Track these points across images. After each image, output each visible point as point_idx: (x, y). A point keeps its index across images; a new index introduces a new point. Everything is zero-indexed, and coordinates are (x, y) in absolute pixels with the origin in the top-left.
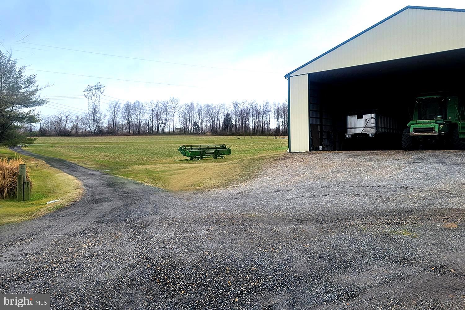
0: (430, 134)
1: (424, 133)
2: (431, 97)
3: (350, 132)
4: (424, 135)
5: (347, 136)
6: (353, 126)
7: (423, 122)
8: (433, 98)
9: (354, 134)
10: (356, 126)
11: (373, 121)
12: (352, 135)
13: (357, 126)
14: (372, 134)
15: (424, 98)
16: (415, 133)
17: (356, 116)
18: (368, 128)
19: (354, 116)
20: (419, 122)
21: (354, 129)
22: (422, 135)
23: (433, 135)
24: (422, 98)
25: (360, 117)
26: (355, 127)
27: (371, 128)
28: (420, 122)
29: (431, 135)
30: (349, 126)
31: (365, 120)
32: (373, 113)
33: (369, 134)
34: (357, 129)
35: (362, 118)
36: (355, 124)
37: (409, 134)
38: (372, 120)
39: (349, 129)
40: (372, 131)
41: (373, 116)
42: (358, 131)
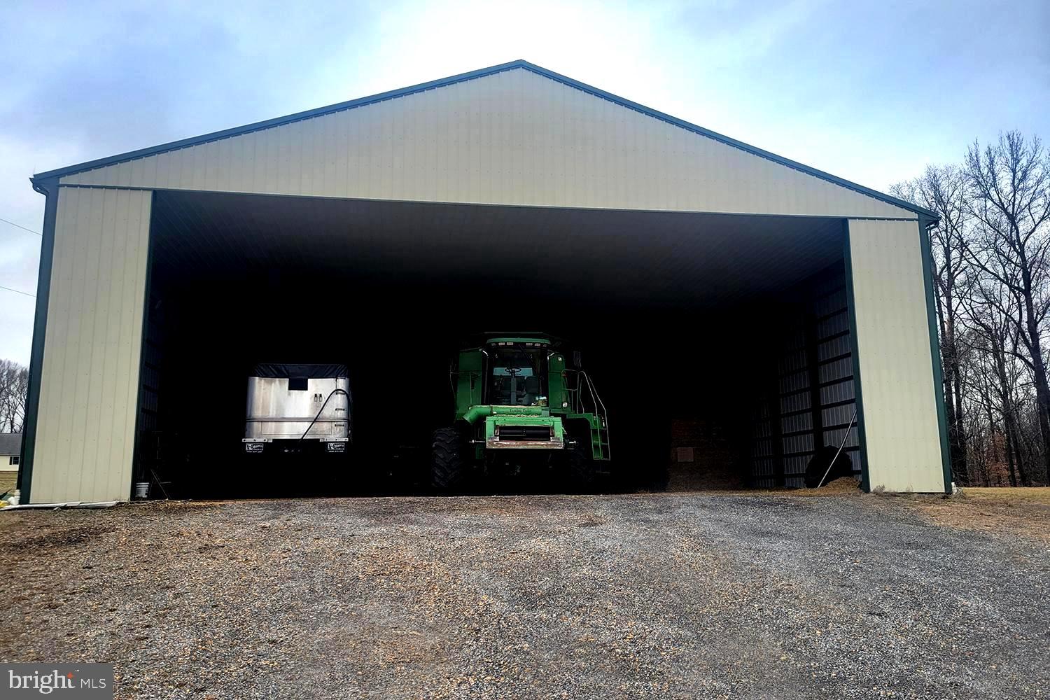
0: (540, 445)
1: (526, 442)
2: (529, 342)
3: (262, 433)
4: (526, 447)
5: (249, 448)
6: (272, 414)
7: (509, 410)
8: (534, 344)
9: (273, 440)
10: (283, 415)
11: (340, 401)
12: (266, 444)
13: (288, 415)
14: (336, 443)
15: (510, 342)
16: (501, 439)
17: (287, 381)
18: (325, 424)
19: (277, 379)
20: (498, 410)
21: (274, 423)
22: (521, 447)
23: (552, 448)
24: (497, 343)
25: (298, 384)
26: (281, 416)
27: (334, 424)
28: (501, 410)
29: (545, 447)
30: (258, 412)
31: (316, 395)
32: (344, 376)
33: (325, 444)
34: (286, 424)
35: (306, 389)
36: (280, 407)
37: (485, 443)
38: (339, 395)
39: (255, 424)
40: (334, 434)
41: (342, 383)
42: (289, 431)
